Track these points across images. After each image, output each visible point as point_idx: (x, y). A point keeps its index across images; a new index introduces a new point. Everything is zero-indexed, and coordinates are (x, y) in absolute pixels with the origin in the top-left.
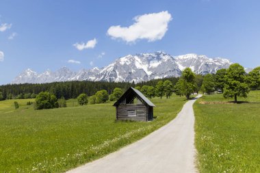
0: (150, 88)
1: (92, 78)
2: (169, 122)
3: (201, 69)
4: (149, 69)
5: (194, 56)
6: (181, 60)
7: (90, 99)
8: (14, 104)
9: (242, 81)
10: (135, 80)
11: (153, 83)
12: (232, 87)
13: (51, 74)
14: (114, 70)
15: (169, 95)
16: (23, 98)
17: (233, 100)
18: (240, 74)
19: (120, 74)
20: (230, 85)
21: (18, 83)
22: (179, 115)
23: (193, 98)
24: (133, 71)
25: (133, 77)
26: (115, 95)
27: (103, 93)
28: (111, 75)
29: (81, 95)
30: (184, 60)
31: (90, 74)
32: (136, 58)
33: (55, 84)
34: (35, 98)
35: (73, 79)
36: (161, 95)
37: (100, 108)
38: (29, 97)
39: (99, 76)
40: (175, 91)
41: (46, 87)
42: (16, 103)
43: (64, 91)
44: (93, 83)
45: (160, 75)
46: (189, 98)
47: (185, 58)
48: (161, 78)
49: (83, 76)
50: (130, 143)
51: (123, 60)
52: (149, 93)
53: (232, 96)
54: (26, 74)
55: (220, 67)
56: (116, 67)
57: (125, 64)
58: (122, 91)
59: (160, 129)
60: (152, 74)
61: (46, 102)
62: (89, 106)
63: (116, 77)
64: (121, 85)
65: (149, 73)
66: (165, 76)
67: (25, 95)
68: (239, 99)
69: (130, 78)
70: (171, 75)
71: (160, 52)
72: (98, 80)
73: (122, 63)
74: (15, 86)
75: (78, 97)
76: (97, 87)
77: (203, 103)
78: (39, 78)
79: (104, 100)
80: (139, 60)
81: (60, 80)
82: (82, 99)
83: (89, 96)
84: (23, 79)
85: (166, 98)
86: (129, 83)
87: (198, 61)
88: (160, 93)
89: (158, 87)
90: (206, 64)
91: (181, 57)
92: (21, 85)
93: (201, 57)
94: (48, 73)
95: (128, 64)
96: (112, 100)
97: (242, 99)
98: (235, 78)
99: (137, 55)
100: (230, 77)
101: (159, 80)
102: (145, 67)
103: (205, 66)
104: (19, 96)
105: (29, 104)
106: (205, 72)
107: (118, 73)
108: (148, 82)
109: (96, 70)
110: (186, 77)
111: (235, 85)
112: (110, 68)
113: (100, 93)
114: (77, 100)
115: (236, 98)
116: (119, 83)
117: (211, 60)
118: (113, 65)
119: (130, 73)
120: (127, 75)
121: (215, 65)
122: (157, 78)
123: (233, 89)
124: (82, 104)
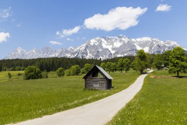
0: (113, 64)
1: (68, 56)
2: (121, 90)
3: (154, 49)
4: (113, 49)
5: (149, 39)
6: (138, 42)
7: (66, 72)
8: (8, 75)
9: (183, 60)
10: (101, 58)
11: (115, 60)
12: (175, 65)
13: (36, 52)
14: (85, 50)
15: (128, 70)
16: (15, 70)
17: (176, 75)
18: (181, 55)
19: (90, 52)
20: (174, 63)
21: (11, 58)
22: (131, 86)
23: (145, 73)
24: (100, 50)
25: (100, 55)
26: (86, 69)
27: (77, 68)
28: (83, 53)
29: (60, 69)
30: (141, 42)
31: (67, 52)
32: (103, 40)
33: (39, 59)
34: (24, 70)
35: (53, 56)
36: (121, 70)
37: (74, 79)
38: (19, 70)
39: (73, 54)
40: (132, 67)
41: (32, 62)
42: (9, 74)
43: (46, 65)
44: (69, 59)
45: (122, 54)
46: (142, 73)
47: (142, 40)
48: (123, 56)
49: (61, 53)
50: (90, 102)
51: (93, 42)
52: (112, 68)
53: (175, 72)
54: (17, 52)
55: (169, 48)
56: (87, 47)
57: (94, 45)
58: (92, 66)
59: (112, 96)
60: (116, 53)
61: (32, 73)
62: (66, 78)
63: (87, 54)
64: (90, 61)
65: (113, 52)
66: (125, 55)
67: (17, 67)
68: (180, 74)
69: (97, 55)
70: (130, 53)
71: (121, 35)
72: (72, 57)
73: (92, 44)
74: (9, 61)
75: (57, 70)
76: (72, 63)
77: (152, 77)
78: (28, 55)
79: (77, 73)
80: (105, 42)
81: (43, 57)
82: (60, 72)
83: (66, 69)
84: (15, 55)
85: (125, 72)
86: (96, 60)
87: (152, 43)
88: (121, 68)
89: (119, 63)
90: (158, 46)
91: (138, 40)
92: (13, 60)
93: (154, 39)
94: (34, 51)
95: (96, 44)
96: (83, 73)
97: (183, 75)
98: (178, 58)
99: (103, 37)
100: (173, 57)
101: (120, 57)
102: (110, 47)
103: (158, 47)
104: (11, 68)
105: (19, 75)
106: (157, 52)
107: (88, 51)
108: (112, 59)
109: (71, 49)
110: (140, 57)
111: (177, 63)
112: (82, 47)
113: (74, 67)
114: (56, 72)
115: (178, 73)
116: (89, 59)
117: (162, 42)
118: (85, 45)
119: (98, 52)
120: (95, 53)
121: (166, 46)
122: (119, 56)
123: (175, 66)
124: (60, 75)
